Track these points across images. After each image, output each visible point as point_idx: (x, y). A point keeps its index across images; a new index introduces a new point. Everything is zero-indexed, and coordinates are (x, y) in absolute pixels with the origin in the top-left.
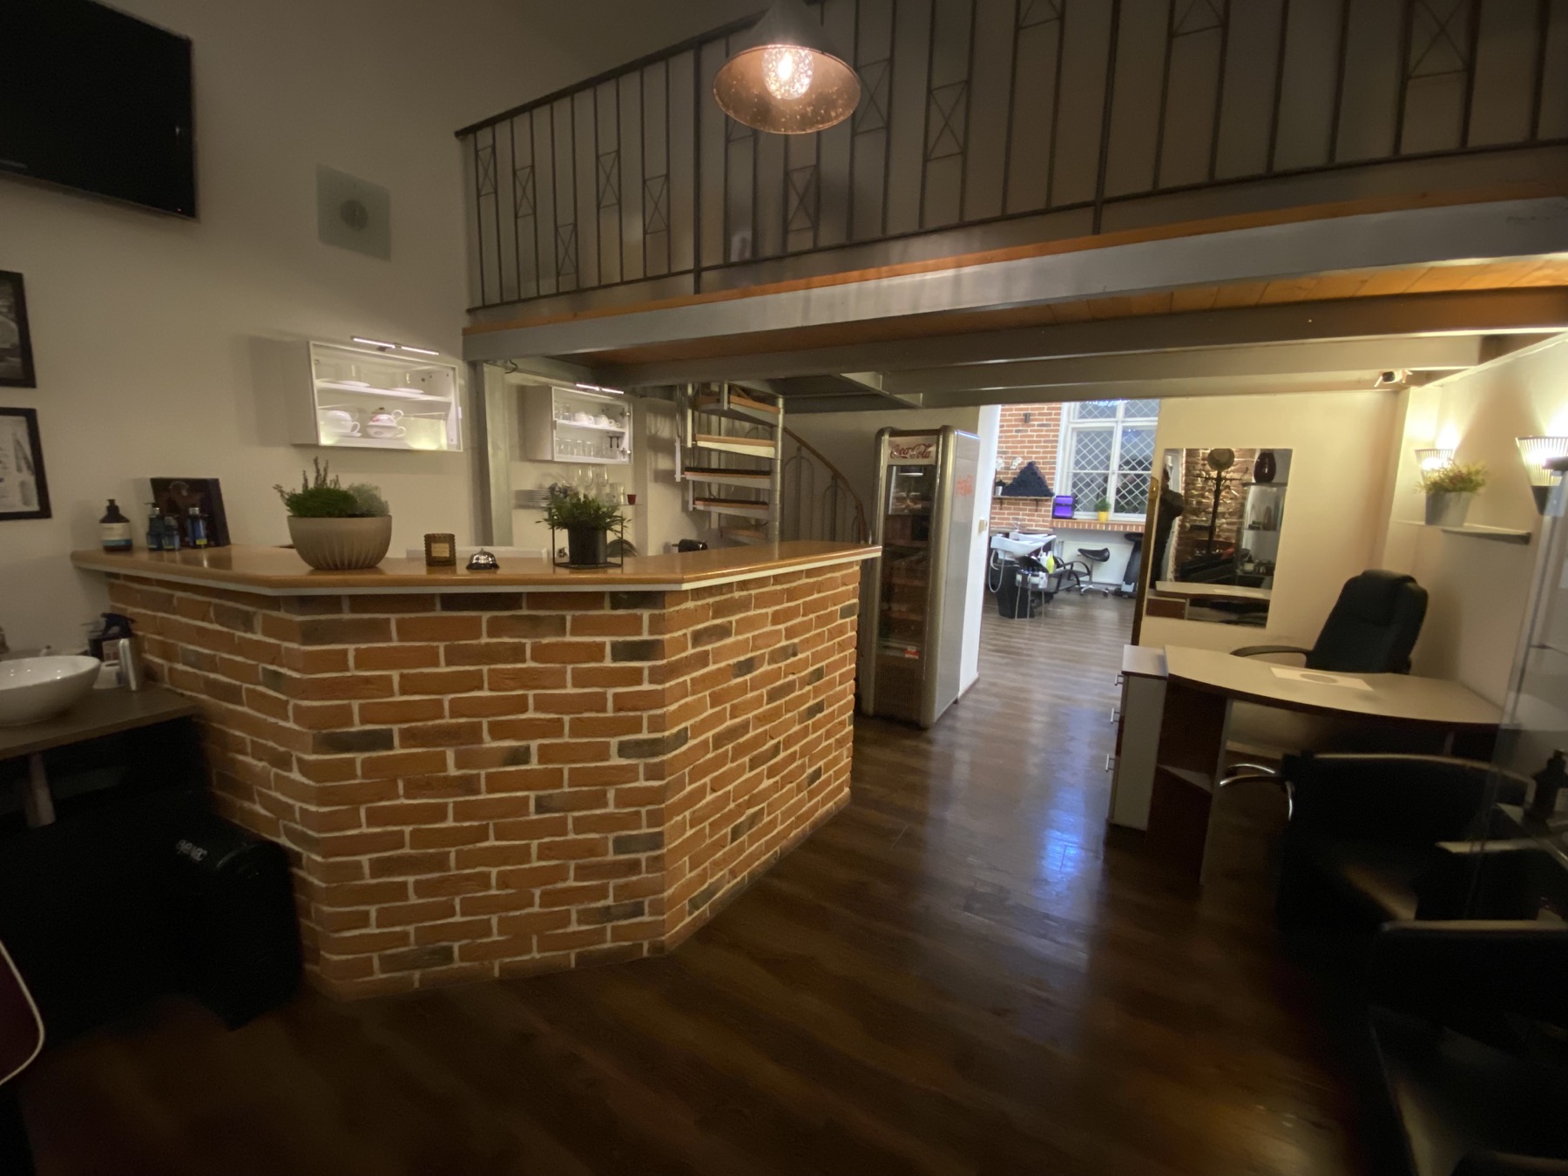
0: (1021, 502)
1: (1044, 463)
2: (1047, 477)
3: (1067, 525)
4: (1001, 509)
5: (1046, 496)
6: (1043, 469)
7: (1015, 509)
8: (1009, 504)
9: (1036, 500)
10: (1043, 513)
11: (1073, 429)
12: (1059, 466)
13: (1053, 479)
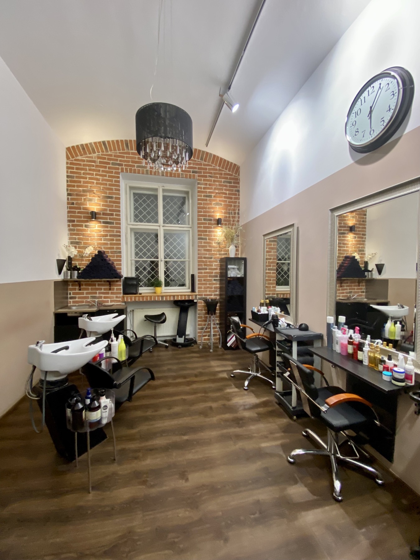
0: (97, 283)
1: (112, 252)
2: (115, 263)
3: (135, 299)
4: (80, 290)
5: (116, 278)
6: (111, 257)
7: (92, 289)
8: (86, 285)
9: (108, 281)
10: (115, 291)
11: (131, 229)
12: (124, 255)
13: (120, 265)
